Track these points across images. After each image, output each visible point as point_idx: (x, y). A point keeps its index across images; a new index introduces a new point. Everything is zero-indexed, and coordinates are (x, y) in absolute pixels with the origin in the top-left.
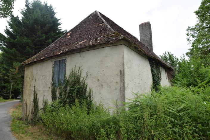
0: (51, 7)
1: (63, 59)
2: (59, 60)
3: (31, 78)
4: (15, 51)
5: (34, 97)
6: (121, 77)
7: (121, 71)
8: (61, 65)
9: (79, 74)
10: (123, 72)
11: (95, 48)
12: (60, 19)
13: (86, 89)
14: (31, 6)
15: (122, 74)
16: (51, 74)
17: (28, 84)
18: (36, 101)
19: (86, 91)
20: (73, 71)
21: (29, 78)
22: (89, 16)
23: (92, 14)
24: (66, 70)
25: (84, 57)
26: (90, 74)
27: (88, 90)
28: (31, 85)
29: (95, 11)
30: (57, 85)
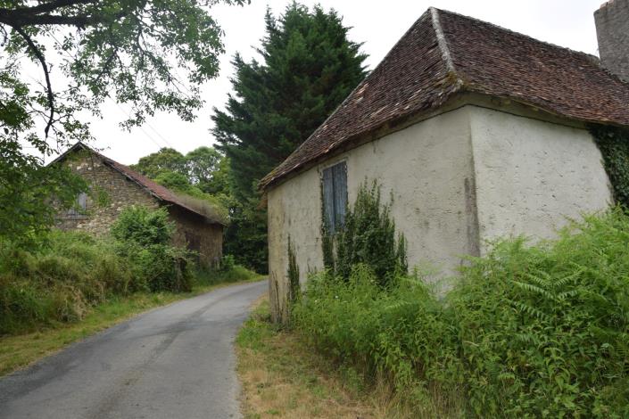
0: (333, 16)
1: (341, 161)
2: (331, 165)
3: (280, 216)
4: (255, 152)
5: (290, 265)
6: (468, 197)
7: (466, 181)
8: (336, 179)
9: (376, 197)
10: (471, 184)
11: (405, 125)
12: (363, 43)
13: (392, 236)
14: (281, 24)
15: (470, 188)
16: (319, 202)
17: (277, 234)
18: (293, 274)
19: (392, 242)
20: (361, 192)
21: (278, 218)
22: (412, 29)
23: (419, 20)
24: (348, 190)
25: (382, 153)
26: (398, 195)
27: (396, 238)
28: (281, 235)
29: (426, 10)
30: (332, 229)
